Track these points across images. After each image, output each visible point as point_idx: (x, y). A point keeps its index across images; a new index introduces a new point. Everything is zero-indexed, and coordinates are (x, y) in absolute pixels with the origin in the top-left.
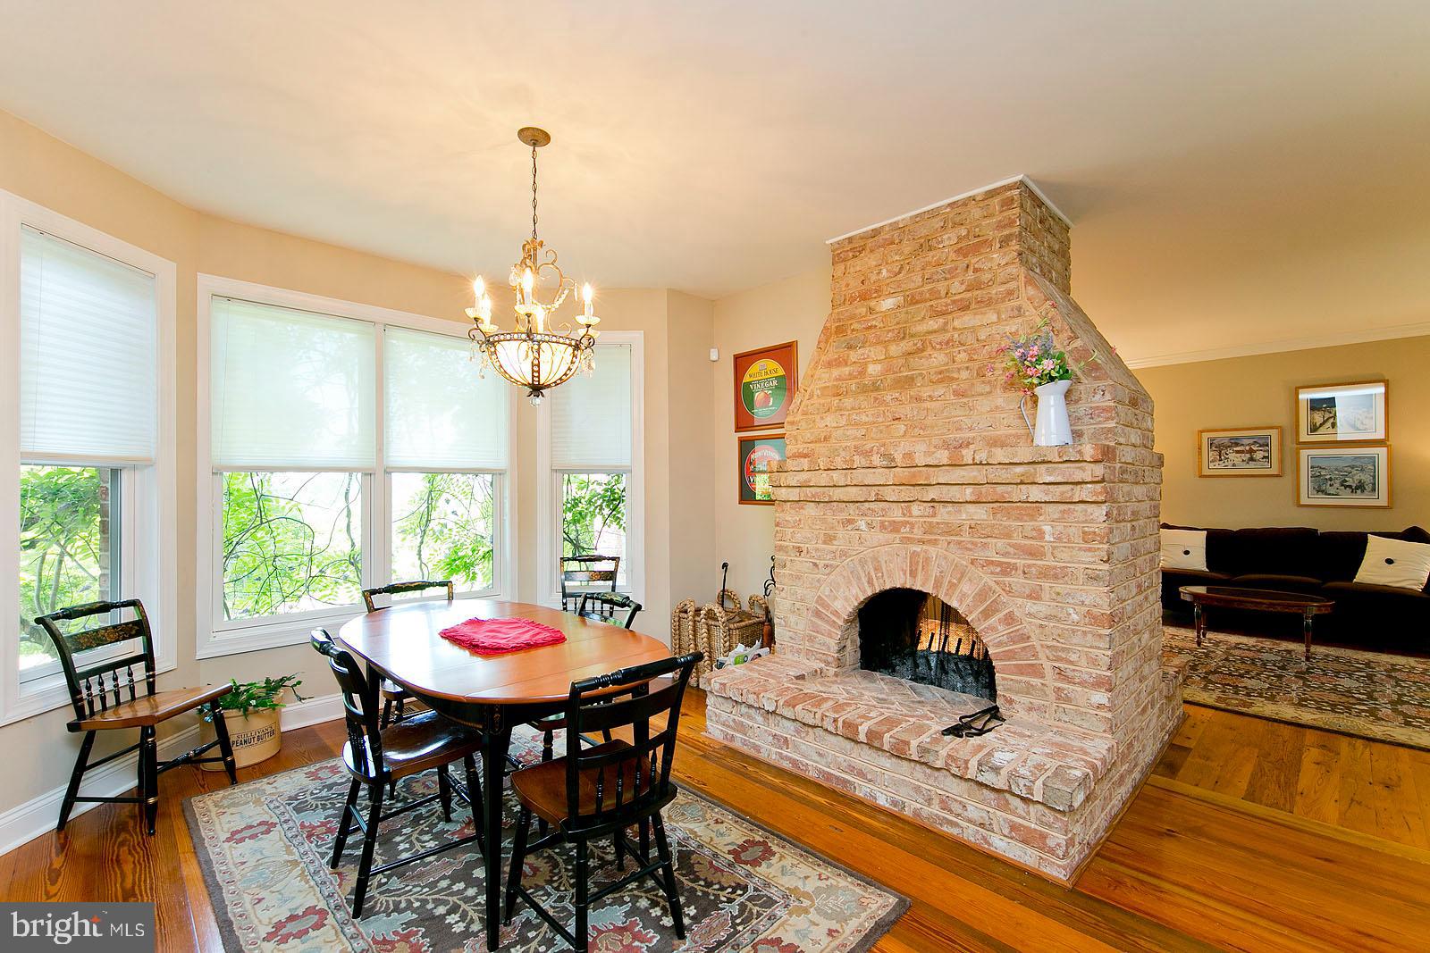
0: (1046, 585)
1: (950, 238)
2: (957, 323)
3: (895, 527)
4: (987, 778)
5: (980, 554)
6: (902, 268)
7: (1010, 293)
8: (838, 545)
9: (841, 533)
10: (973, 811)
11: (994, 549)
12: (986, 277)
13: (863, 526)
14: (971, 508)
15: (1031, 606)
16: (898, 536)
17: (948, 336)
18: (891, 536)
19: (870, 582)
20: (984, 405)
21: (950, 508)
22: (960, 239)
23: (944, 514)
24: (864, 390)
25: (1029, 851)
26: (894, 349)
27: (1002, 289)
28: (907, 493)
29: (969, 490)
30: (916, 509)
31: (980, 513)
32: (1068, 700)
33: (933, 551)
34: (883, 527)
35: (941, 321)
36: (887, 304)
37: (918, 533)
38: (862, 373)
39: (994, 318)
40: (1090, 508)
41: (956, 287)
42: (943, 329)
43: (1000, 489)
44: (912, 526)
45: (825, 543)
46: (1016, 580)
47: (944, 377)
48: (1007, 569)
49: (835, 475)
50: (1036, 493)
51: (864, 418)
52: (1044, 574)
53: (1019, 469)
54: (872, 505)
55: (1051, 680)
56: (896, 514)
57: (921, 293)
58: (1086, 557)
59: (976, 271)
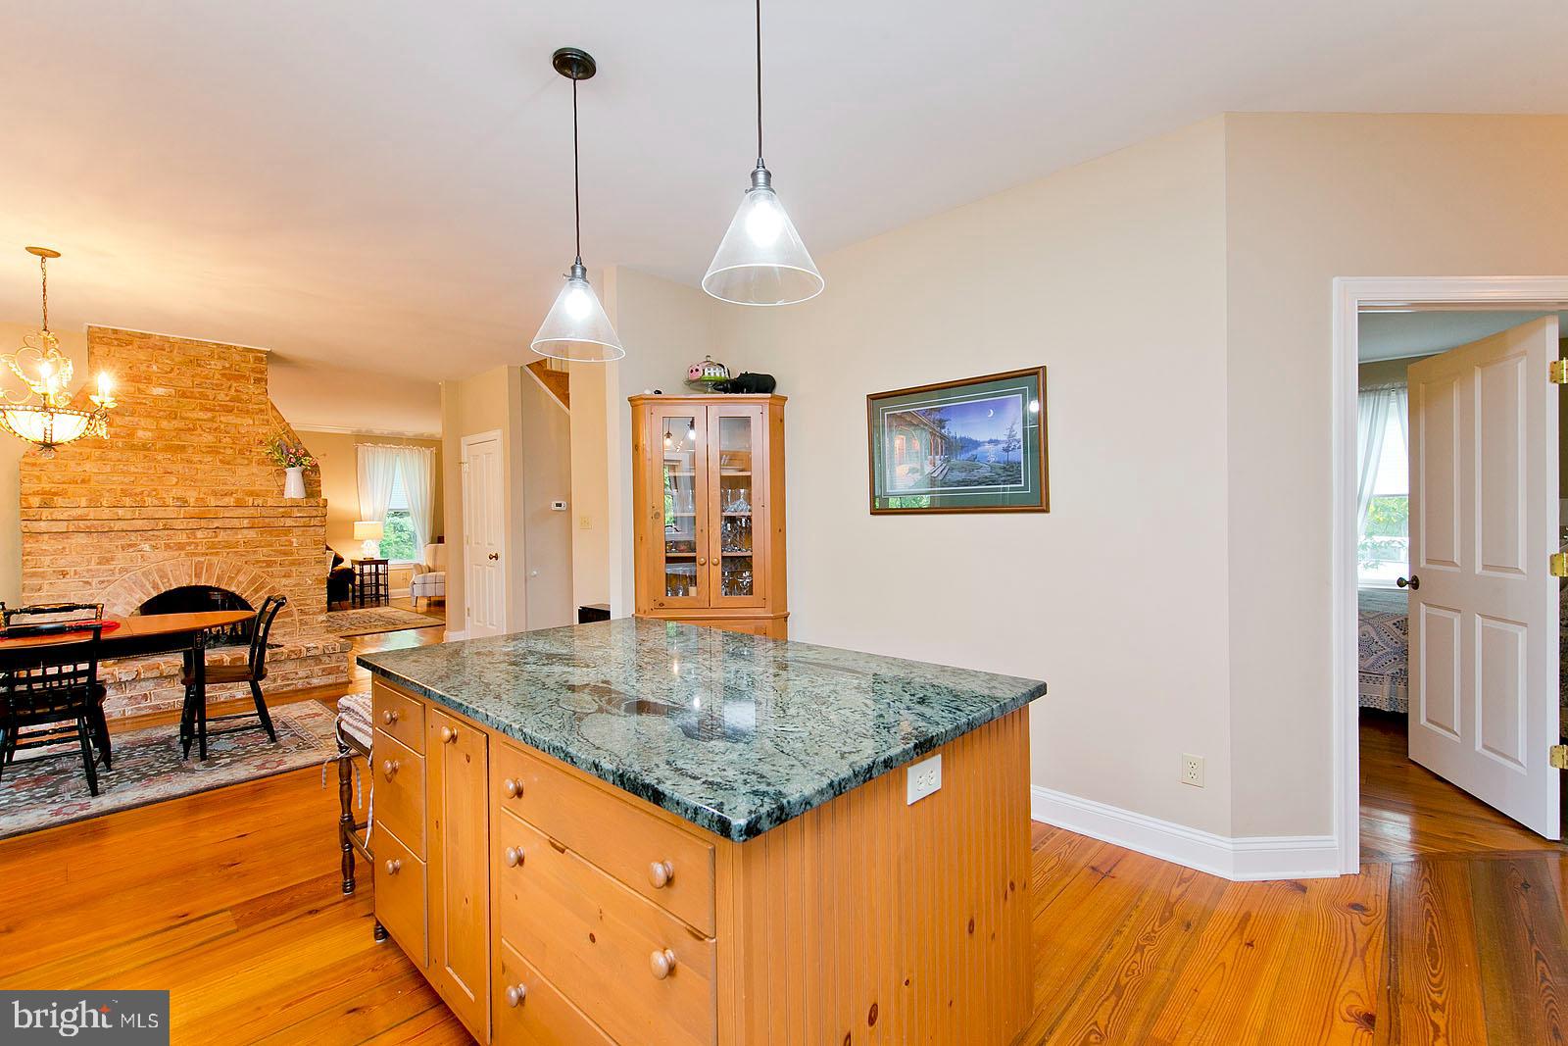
0: (294, 569)
1: (216, 365)
2: (222, 419)
3: (180, 547)
5: (252, 557)
6: (172, 369)
7: (262, 411)
8: (117, 565)
9: (120, 555)
11: (262, 554)
12: (245, 397)
13: (147, 547)
14: (245, 532)
15: (284, 581)
16: (183, 552)
17: (215, 425)
18: (177, 553)
19: (155, 587)
20: (242, 471)
21: (229, 532)
22: (224, 368)
23: (222, 536)
24: (133, 448)
25: (330, 677)
26: (164, 424)
27: (256, 407)
28: (193, 524)
29: (246, 521)
30: (199, 534)
31: (252, 534)
32: (306, 623)
33: (215, 560)
34: (168, 547)
35: (210, 415)
36: (159, 391)
37: (202, 549)
38: (131, 435)
39: (251, 422)
40: (318, 529)
41: (221, 396)
42: (212, 420)
43: (267, 520)
44: (197, 545)
45: (98, 564)
46: (276, 569)
47: (213, 450)
48: (269, 564)
49: (120, 512)
50: (289, 522)
51: (133, 469)
52: (293, 563)
53: (281, 510)
54: (156, 533)
55: (296, 617)
56: (182, 538)
57: (192, 392)
58: (317, 552)
59: (236, 391)
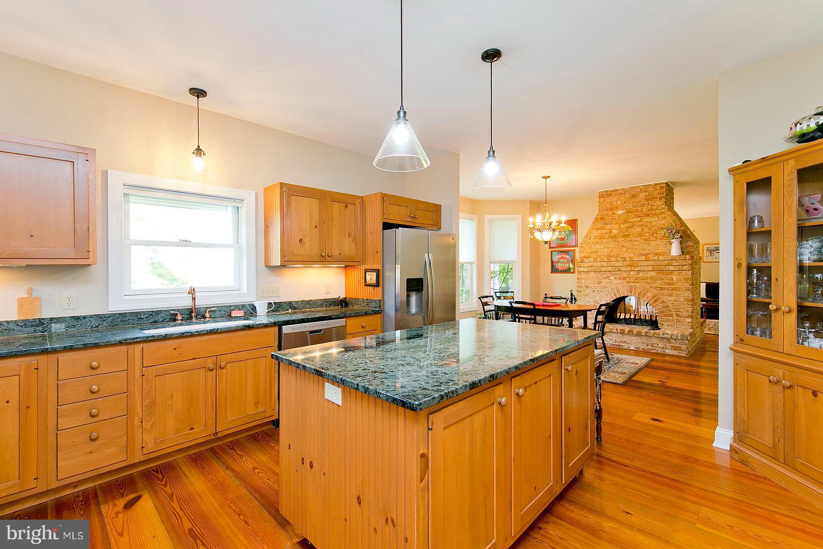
0: (674, 292)
1: (643, 195)
2: (645, 220)
3: (624, 278)
4: (665, 336)
5: (654, 285)
6: (625, 202)
7: (663, 213)
8: (603, 284)
9: (604, 281)
10: (660, 345)
11: (658, 283)
12: (655, 208)
13: (612, 278)
14: (651, 272)
15: (669, 298)
16: (625, 281)
17: (642, 223)
18: (623, 281)
19: (615, 295)
20: (653, 243)
21: (644, 272)
22: (646, 196)
23: (641, 274)
24: (611, 237)
25: (676, 351)
26: (622, 226)
27: (660, 211)
28: (629, 268)
29: (650, 267)
30: (631, 273)
31: (654, 274)
32: (680, 322)
33: (637, 285)
34: (620, 278)
35: (639, 219)
36: (620, 212)
37: (632, 280)
38: (611, 232)
39: (657, 219)
40: (687, 272)
41: (645, 209)
42: (640, 221)
43: (660, 267)
44: (630, 278)
45: (597, 284)
46: (665, 292)
47: (640, 235)
48: (662, 289)
49: (603, 263)
50: (671, 268)
51: (611, 246)
52: (674, 289)
53: (667, 262)
54: (616, 272)
55: (675, 317)
56: (625, 275)
57: (632, 210)
58: (687, 284)
59: (651, 205)
